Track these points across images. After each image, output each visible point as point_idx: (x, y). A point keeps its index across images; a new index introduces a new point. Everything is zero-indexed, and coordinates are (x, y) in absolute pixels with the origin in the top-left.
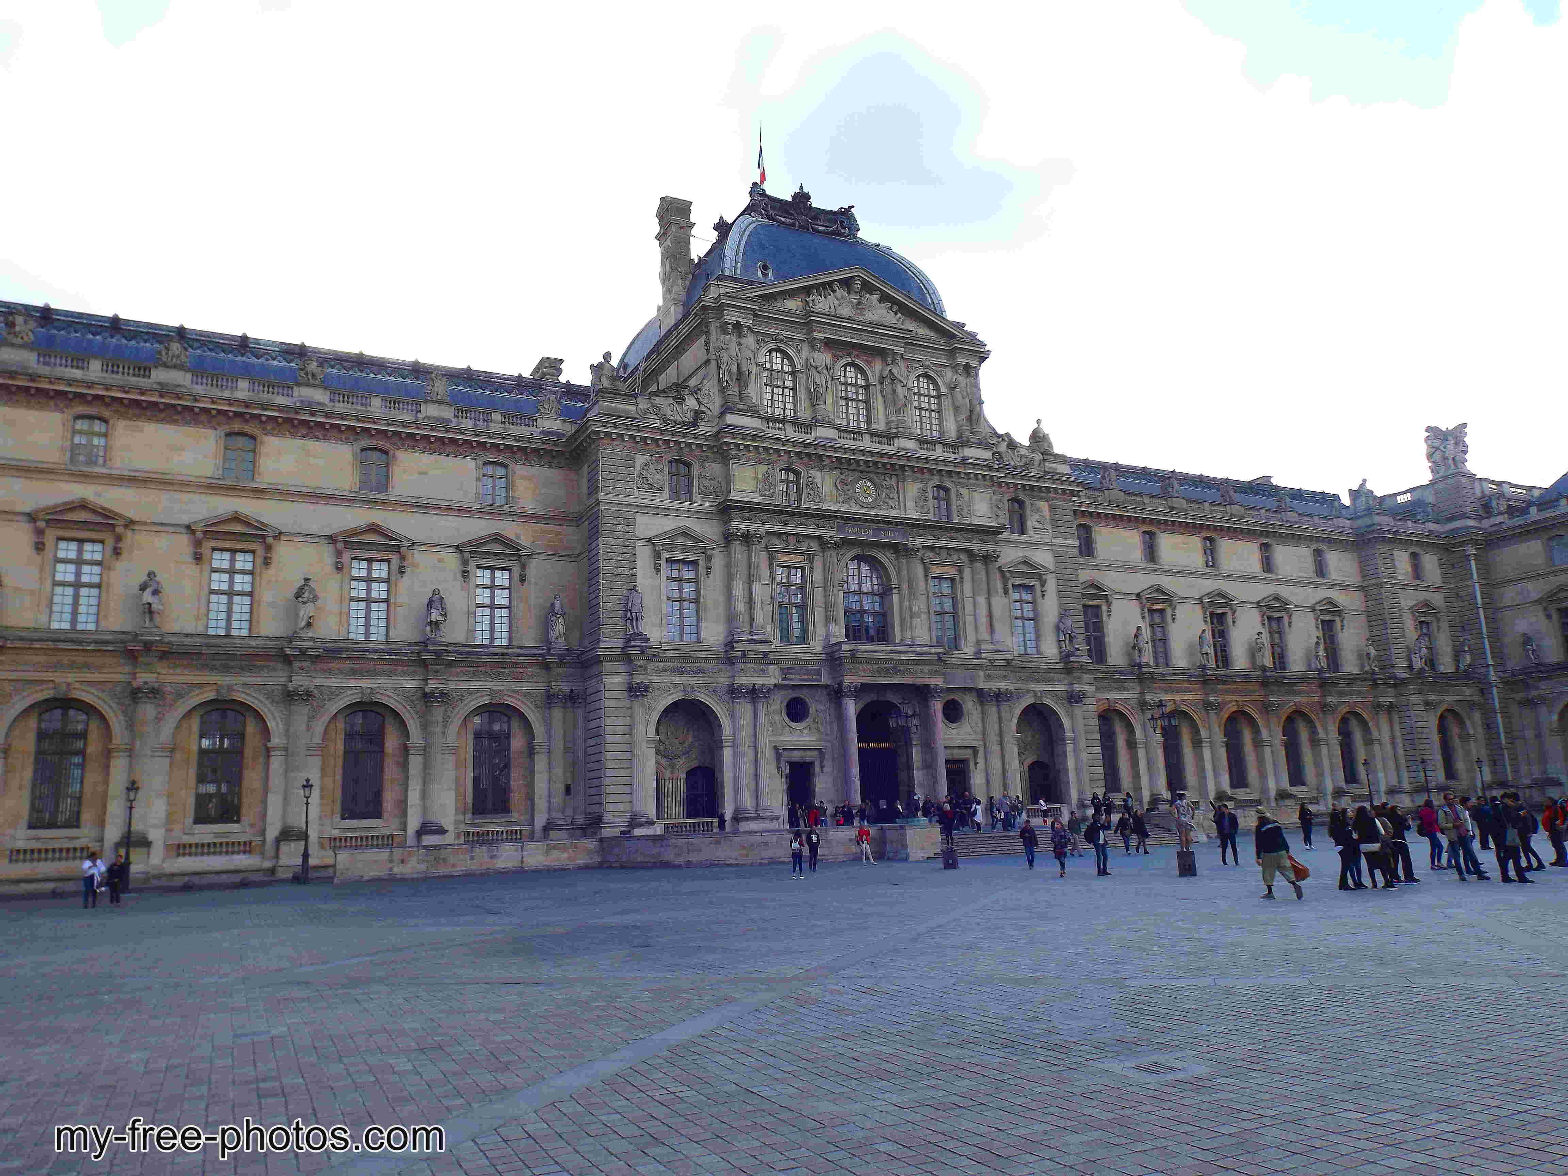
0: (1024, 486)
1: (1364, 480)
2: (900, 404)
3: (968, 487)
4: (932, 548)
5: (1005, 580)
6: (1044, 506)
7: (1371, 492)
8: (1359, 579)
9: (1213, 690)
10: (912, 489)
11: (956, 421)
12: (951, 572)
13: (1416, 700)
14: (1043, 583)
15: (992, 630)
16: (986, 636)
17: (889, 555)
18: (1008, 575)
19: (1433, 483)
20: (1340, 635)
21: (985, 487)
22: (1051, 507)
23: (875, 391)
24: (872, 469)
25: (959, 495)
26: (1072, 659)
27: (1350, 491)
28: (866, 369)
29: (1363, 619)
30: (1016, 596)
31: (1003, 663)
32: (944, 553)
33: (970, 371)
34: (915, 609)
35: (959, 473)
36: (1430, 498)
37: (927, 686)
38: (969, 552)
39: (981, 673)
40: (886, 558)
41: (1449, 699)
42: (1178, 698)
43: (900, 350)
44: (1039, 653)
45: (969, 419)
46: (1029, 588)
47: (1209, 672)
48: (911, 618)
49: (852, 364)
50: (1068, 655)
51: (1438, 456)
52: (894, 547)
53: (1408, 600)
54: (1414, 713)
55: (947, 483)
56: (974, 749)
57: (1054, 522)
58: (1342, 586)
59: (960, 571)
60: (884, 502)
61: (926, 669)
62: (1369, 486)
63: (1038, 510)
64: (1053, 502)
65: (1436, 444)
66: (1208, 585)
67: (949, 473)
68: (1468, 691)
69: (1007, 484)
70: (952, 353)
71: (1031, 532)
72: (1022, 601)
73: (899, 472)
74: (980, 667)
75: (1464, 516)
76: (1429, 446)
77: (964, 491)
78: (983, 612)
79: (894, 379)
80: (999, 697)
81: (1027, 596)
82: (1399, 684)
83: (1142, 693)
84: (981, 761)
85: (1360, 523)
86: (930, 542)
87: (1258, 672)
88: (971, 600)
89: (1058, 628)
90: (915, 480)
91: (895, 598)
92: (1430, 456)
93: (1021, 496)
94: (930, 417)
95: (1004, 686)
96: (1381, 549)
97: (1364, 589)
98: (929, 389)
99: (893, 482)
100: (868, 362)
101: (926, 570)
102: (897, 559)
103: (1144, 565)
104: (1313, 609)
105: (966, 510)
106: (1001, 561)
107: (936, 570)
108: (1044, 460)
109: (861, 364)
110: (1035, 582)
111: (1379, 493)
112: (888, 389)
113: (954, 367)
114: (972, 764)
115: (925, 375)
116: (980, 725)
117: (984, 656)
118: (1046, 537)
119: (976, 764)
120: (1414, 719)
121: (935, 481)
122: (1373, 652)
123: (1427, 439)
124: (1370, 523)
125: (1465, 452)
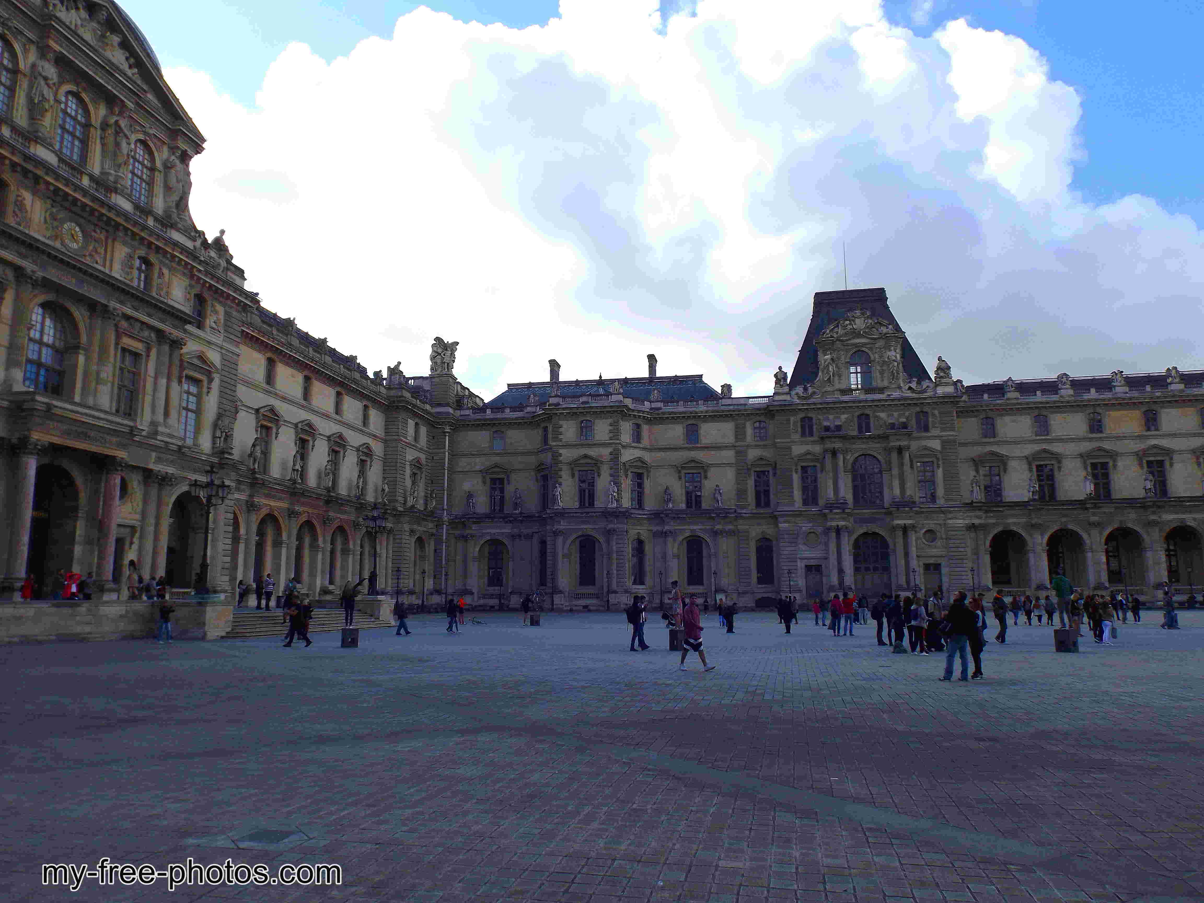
0: (211, 286)
1: (399, 363)
2: (121, 160)
3: (170, 269)
4: (128, 318)
5: (182, 368)
6: (220, 309)
7: (402, 372)
8: (383, 434)
9: (298, 501)
10: (121, 252)
11: (165, 202)
12: (138, 346)
13: (407, 527)
14: (211, 380)
15: (166, 414)
16: (160, 418)
17: (83, 312)
18: (186, 364)
19: (431, 377)
20: (369, 473)
21: (184, 274)
22: (227, 313)
23: (96, 134)
24: (85, 215)
25: (161, 275)
26: (226, 456)
27: (389, 368)
28: (91, 108)
29: (381, 463)
30: (185, 387)
31: (175, 448)
32: (138, 325)
33: (185, 158)
34: (103, 375)
35: (166, 252)
36: (427, 387)
37: (114, 457)
38: (160, 333)
39: (154, 454)
40: (79, 314)
41: (420, 529)
42: (272, 503)
43: (130, 105)
44: (196, 445)
45: (178, 205)
46: (197, 382)
47: (298, 486)
48: (97, 383)
49: (76, 95)
50: (223, 452)
51: (438, 360)
52: (92, 306)
53: (410, 455)
54: (403, 537)
55: (153, 258)
56: (133, 528)
57: (227, 327)
58: (375, 437)
59: (148, 350)
60: (90, 255)
61: (114, 439)
62: (401, 368)
63: (216, 313)
64: (228, 310)
65: (440, 351)
66: (304, 415)
67: (158, 248)
68: (431, 525)
69: (199, 279)
70: (174, 134)
71: (208, 329)
72: (188, 393)
73: (111, 229)
74: (155, 448)
75: (447, 405)
76: (434, 351)
77: (165, 271)
78: (162, 395)
79: (118, 131)
80: (164, 481)
81: (193, 389)
82: (398, 515)
83: (251, 496)
84: (136, 540)
85: (392, 393)
86: (129, 311)
87: (324, 492)
88: (153, 379)
89: (215, 426)
90: (125, 243)
91: (81, 359)
92: (433, 358)
93: (206, 295)
94: (140, 185)
95: (171, 470)
96: (402, 415)
97: (385, 441)
98: (144, 159)
99: (103, 237)
100: (93, 100)
101: (118, 337)
102: (90, 318)
103: (264, 385)
104: (358, 450)
105: (165, 290)
106: (185, 350)
107: (126, 341)
108: (228, 269)
109: (87, 99)
110: (204, 378)
111: (407, 375)
112: (110, 140)
113: (173, 149)
114: (127, 543)
115: (143, 142)
116: (141, 506)
117: (159, 438)
118: (218, 339)
119: (132, 543)
120: (404, 541)
121: (142, 252)
122: (387, 490)
123: (433, 346)
124: (400, 394)
125: (454, 361)
